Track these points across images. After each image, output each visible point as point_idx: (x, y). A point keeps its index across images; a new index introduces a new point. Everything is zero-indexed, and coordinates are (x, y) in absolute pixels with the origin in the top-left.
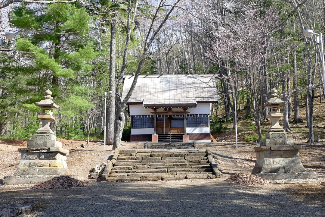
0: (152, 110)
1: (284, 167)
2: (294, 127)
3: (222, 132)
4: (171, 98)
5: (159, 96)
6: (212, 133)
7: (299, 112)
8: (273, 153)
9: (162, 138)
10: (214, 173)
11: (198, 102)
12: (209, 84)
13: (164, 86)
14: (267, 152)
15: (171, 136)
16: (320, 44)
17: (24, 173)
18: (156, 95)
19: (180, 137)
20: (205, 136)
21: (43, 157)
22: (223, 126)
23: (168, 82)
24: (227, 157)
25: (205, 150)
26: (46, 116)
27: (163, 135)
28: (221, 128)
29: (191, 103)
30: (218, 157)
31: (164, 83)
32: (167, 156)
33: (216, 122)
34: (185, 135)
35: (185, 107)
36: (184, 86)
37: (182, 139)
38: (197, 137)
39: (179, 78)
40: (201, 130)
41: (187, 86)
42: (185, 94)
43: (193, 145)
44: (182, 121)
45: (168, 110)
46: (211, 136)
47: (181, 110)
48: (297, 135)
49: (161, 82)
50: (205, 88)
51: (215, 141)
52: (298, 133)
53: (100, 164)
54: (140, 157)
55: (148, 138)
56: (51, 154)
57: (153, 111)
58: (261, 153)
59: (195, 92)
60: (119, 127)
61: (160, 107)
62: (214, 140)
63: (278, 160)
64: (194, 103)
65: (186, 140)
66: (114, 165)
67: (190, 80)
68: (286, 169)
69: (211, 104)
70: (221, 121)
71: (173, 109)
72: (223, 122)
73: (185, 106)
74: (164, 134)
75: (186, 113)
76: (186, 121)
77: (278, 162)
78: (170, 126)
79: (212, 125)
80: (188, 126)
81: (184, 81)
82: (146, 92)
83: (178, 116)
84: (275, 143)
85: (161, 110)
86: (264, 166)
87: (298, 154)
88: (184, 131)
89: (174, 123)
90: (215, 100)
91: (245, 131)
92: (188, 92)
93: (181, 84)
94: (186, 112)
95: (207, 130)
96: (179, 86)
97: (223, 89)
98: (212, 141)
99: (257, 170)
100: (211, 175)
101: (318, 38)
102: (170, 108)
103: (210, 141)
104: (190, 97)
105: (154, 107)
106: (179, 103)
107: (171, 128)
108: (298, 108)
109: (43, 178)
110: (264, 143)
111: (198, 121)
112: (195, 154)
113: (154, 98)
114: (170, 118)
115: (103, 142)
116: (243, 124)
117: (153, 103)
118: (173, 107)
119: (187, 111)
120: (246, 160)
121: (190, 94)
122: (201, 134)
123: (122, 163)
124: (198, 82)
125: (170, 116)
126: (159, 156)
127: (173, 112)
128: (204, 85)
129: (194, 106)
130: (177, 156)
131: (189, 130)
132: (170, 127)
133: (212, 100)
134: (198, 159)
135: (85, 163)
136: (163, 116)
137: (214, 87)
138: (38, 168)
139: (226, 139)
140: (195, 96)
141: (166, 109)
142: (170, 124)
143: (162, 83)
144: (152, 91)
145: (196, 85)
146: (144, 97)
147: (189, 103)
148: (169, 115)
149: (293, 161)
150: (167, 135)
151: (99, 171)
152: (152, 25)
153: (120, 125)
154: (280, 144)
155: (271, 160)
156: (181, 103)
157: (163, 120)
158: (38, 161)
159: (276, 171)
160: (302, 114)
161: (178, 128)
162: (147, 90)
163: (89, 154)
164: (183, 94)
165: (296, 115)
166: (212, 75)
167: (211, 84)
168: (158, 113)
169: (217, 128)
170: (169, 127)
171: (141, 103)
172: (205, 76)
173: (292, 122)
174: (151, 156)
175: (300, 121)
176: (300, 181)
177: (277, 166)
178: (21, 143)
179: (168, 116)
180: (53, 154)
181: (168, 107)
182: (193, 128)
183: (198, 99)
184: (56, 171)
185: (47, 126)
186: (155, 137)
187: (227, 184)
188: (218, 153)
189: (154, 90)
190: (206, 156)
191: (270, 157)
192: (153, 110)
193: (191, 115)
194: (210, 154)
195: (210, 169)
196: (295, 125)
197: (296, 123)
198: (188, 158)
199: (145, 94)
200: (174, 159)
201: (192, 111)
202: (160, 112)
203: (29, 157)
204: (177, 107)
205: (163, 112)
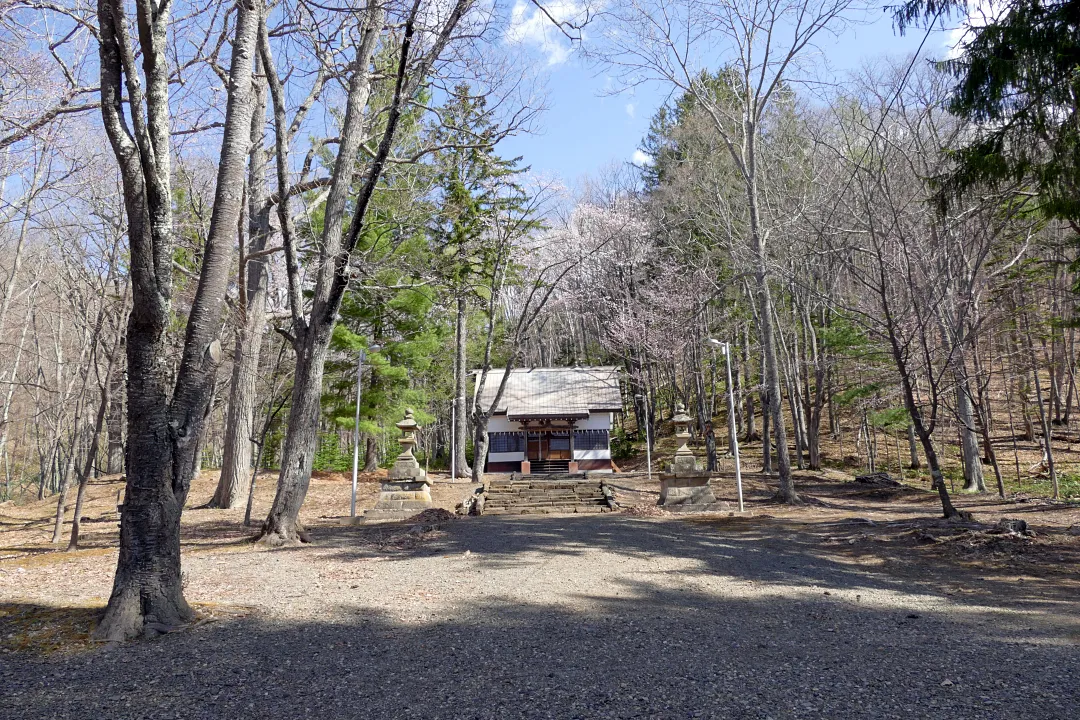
0: (521, 423)
1: (691, 498)
2: (747, 448)
3: (630, 457)
4: (549, 405)
5: (530, 401)
6: (615, 459)
7: (754, 423)
8: (677, 481)
9: (537, 467)
10: (609, 506)
11: (591, 411)
12: (609, 382)
13: (538, 386)
14: (672, 481)
15: (551, 464)
16: (726, 355)
17: (386, 507)
18: (526, 400)
19: (564, 465)
20: (604, 463)
21: (407, 488)
22: (633, 447)
23: (544, 379)
24: (628, 489)
25: (599, 480)
26: (407, 440)
27: (538, 462)
28: (629, 450)
29: (580, 412)
30: (616, 489)
31: (538, 381)
32: (551, 488)
33: (622, 441)
34: (573, 462)
35: (572, 419)
36: (569, 386)
37: (567, 468)
38: (590, 465)
39: (562, 374)
40: (596, 454)
41: (574, 386)
42: (570, 399)
43: (584, 477)
44: (566, 442)
45: (545, 424)
46: (613, 464)
47: (565, 423)
48: (749, 460)
49: (533, 379)
50: (602, 388)
51: (619, 471)
52: (751, 457)
53: (469, 498)
54: (518, 489)
55: (516, 466)
56: (416, 485)
57: (523, 426)
58: (665, 482)
59: (586, 396)
60: (480, 451)
61: (533, 419)
62: (617, 469)
63: (684, 490)
64: (585, 412)
65: (574, 469)
66: (486, 499)
67: (578, 376)
68: (694, 499)
69: (612, 414)
70: (630, 439)
71: (552, 423)
72: (634, 440)
73: (571, 417)
74: (540, 460)
75: (573, 427)
76: (572, 440)
77: (684, 492)
78: (549, 447)
79: (615, 446)
80: (577, 448)
81: (570, 377)
82: (511, 396)
83: (560, 432)
84: (682, 469)
85: (535, 423)
86: (668, 497)
87: (709, 482)
88: (570, 455)
89: (554, 444)
90: (617, 407)
91: (668, 455)
92: (576, 395)
93: (564, 382)
95: (606, 454)
96: (562, 385)
97: (631, 389)
98: (614, 471)
99: (661, 502)
100: (605, 509)
101: (724, 348)
102: (548, 421)
103: (610, 471)
104: (580, 404)
105: (524, 419)
106: (561, 413)
107: (550, 451)
108: (753, 417)
109: (409, 512)
110: (668, 470)
111: (592, 440)
112: (586, 485)
113: (523, 405)
114: (549, 436)
115: (450, 474)
116: (665, 444)
117: (522, 413)
119: (574, 425)
120: (652, 492)
121: (578, 398)
122: (597, 461)
123: (496, 496)
124: (592, 378)
125: (549, 432)
126: (541, 487)
127: (553, 427)
128: (601, 384)
129: (586, 416)
130: (563, 487)
131: (578, 454)
133: (613, 407)
134: (589, 491)
135: (446, 498)
136: (537, 432)
137: (616, 387)
138: (402, 501)
139: (636, 469)
140: (586, 401)
141: (541, 423)
142: (549, 445)
143: (534, 382)
144: (520, 394)
145: (588, 385)
146: (509, 404)
147: (577, 412)
149: (702, 491)
150: (544, 462)
151: (468, 506)
152: (525, 312)
153: (482, 448)
154: (687, 470)
155: (677, 489)
156: (565, 412)
157: (537, 438)
158: (401, 493)
159: (681, 502)
160: (757, 426)
161: (560, 451)
162: (513, 392)
163: (448, 488)
164: (568, 399)
165: (749, 427)
166: (612, 368)
167: (611, 382)
168: (530, 428)
169: (623, 450)
170: (547, 450)
171: (504, 413)
172: (601, 369)
173: (744, 440)
174: (530, 488)
175: (756, 437)
176: (708, 513)
177: (684, 496)
178: (327, 475)
179: (546, 432)
180: (418, 485)
181: (545, 420)
182: (585, 451)
183: (591, 407)
184: (423, 504)
185: (409, 452)
186: (526, 464)
187: (623, 514)
188: (616, 484)
189: (523, 393)
190: (601, 487)
191: (675, 486)
193: (580, 431)
194: (605, 485)
195: (605, 502)
196: (748, 445)
197: (750, 441)
198: (577, 490)
199: (509, 399)
200: (560, 491)
201: (582, 425)
202: (533, 427)
203: (392, 487)
204: (558, 419)
205: (537, 427)
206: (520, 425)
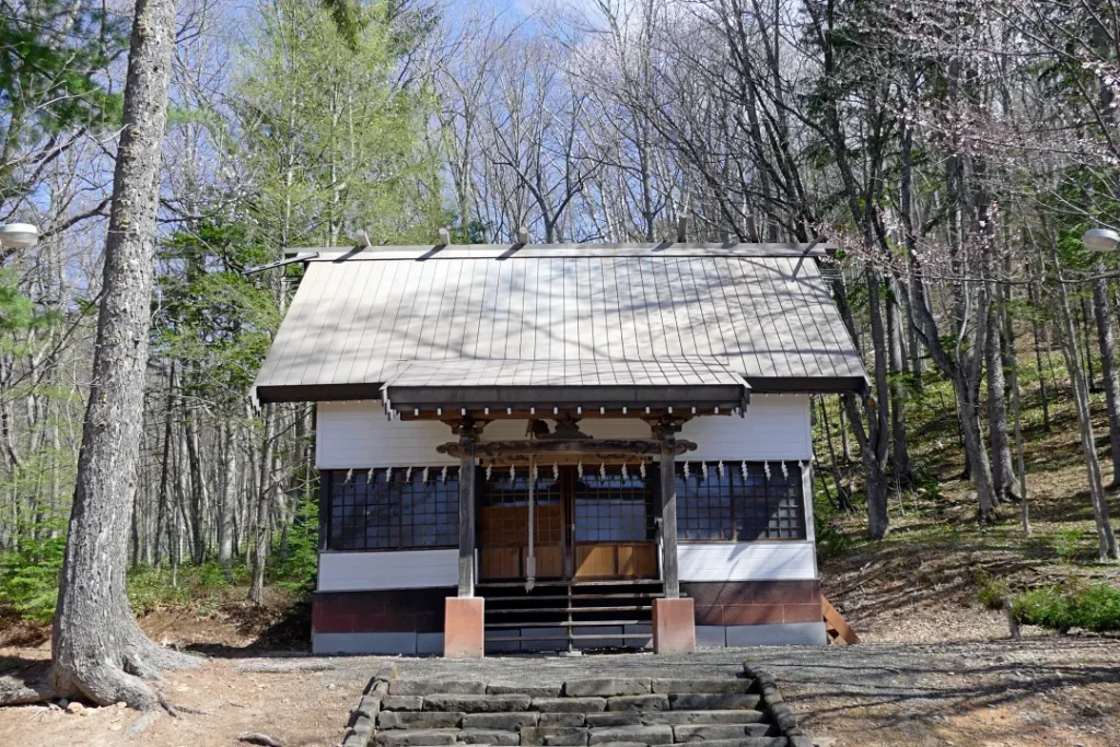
0: (449, 428)
15: (576, 603)
19: (631, 604)
27: (521, 591)
29: (709, 380)
35: (672, 408)
45: (552, 430)
47: (637, 429)
57: (456, 439)
61: (498, 411)
71: (586, 426)
73: (669, 403)
74: (529, 586)
75: (670, 450)
78: (568, 530)
83: (617, 468)
85: (511, 430)
89: (590, 517)
94: (672, 441)
102: (568, 421)
105: (463, 411)
107: (574, 547)
114: (569, 488)
118: (591, 410)
119: (678, 436)
125: (568, 471)
127: (589, 444)
132: (568, 543)
136: (522, 470)
141: (538, 427)
142: (568, 522)
148: (560, 467)
150: (548, 590)
157: (522, 495)
168: (488, 448)
170: (562, 542)
179: (556, 470)
181: (556, 412)
186: (466, 614)
192: (455, 431)
202: (503, 446)
204: (614, 412)
205: (519, 446)
206: (446, 434)
